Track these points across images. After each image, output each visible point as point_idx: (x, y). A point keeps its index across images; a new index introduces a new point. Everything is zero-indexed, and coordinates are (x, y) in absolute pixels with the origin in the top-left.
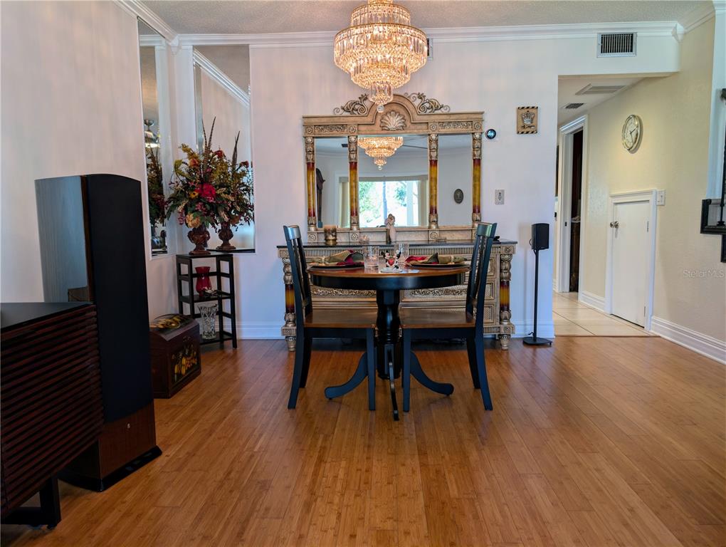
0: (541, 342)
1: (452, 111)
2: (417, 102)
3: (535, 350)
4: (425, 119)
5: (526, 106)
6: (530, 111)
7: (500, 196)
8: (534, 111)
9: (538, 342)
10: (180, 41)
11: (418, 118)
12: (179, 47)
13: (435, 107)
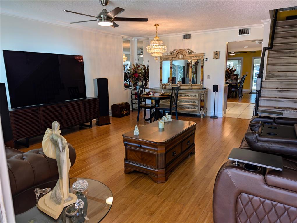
0: (216, 117)
1: (196, 53)
2: (187, 51)
3: (214, 120)
4: (189, 55)
5: (216, 51)
6: (217, 53)
7: (209, 76)
8: (218, 53)
9: (215, 117)
10: (134, 39)
11: (187, 55)
12: (134, 40)
13: (192, 52)
